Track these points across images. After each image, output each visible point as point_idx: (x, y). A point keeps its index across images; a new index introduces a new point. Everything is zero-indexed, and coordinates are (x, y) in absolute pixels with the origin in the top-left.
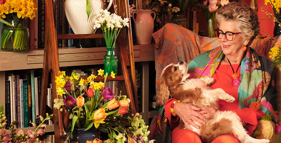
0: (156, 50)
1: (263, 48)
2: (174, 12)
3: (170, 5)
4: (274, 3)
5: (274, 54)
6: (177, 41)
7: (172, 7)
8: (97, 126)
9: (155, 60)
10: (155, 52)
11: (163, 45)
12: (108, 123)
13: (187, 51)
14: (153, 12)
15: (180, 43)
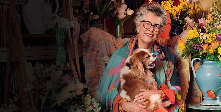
0: (83, 48)
1: (166, 45)
2: (94, 19)
3: (92, 13)
4: (172, 11)
5: (181, 48)
6: (101, 40)
7: (93, 15)
8: (59, 105)
9: (83, 56)
10: (84, 50)
11: (90, 44)
12: (68, 102)
13: (108, 48)
14: (79, 19)
15: (103, 42)
